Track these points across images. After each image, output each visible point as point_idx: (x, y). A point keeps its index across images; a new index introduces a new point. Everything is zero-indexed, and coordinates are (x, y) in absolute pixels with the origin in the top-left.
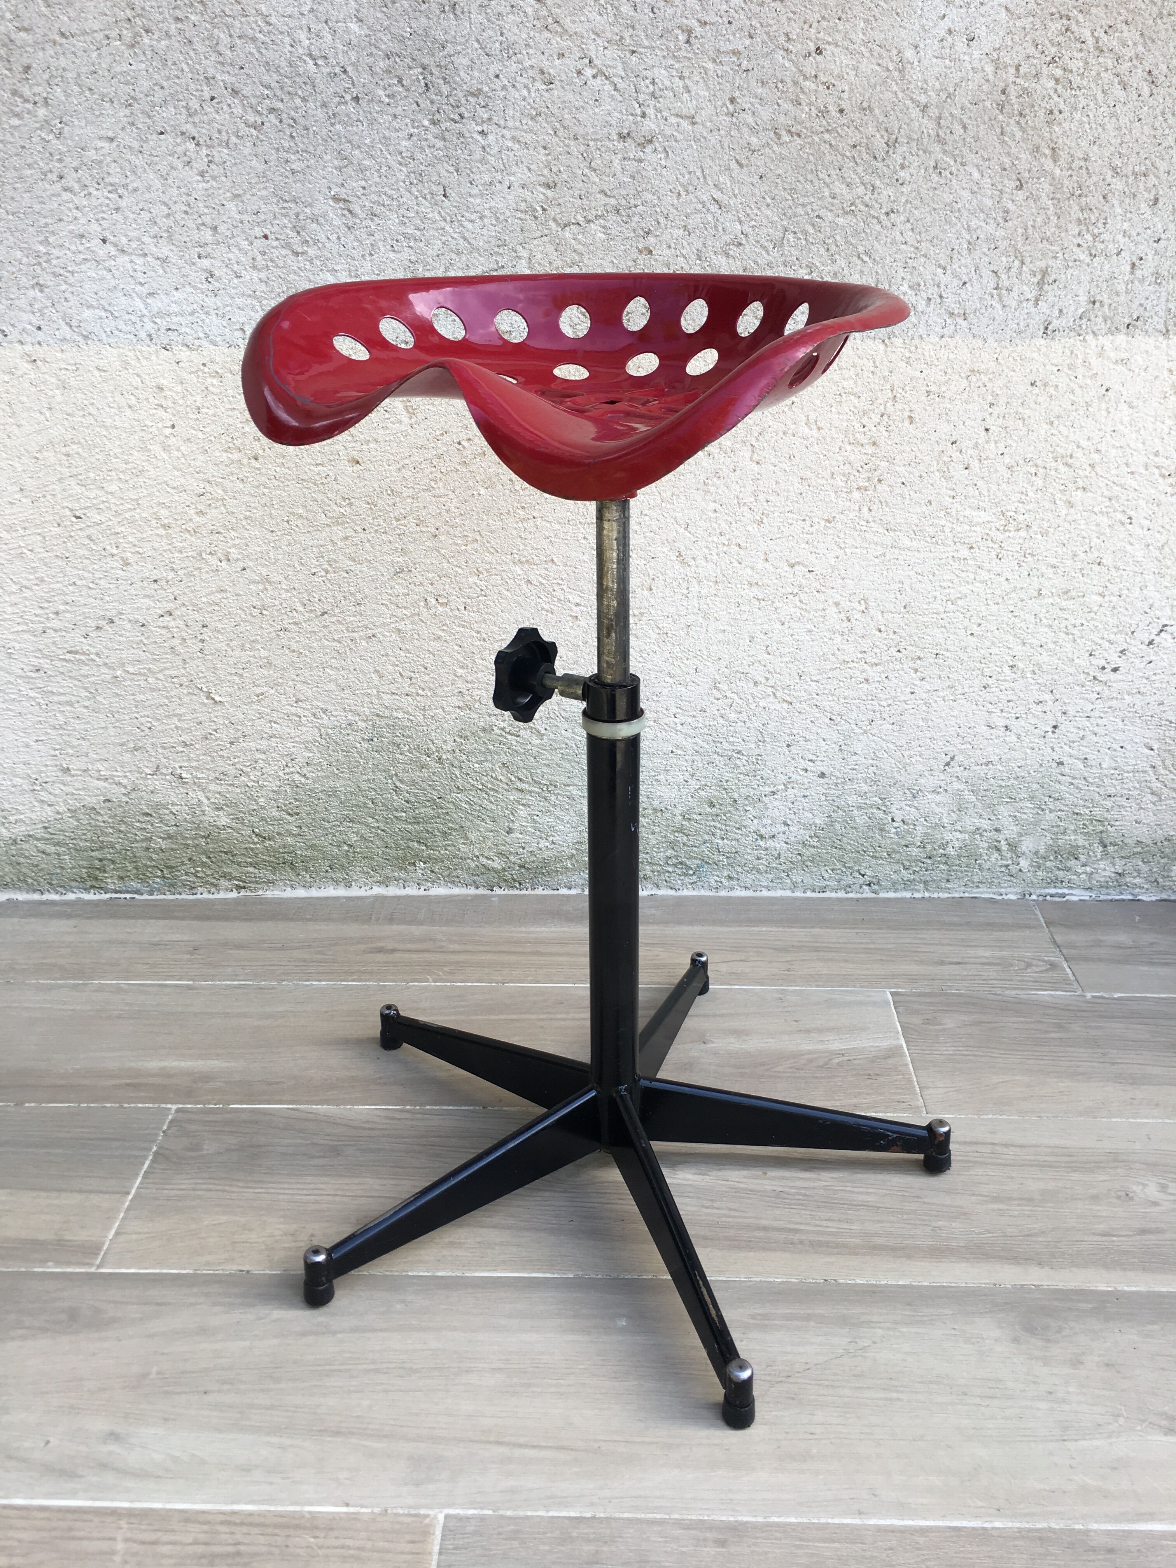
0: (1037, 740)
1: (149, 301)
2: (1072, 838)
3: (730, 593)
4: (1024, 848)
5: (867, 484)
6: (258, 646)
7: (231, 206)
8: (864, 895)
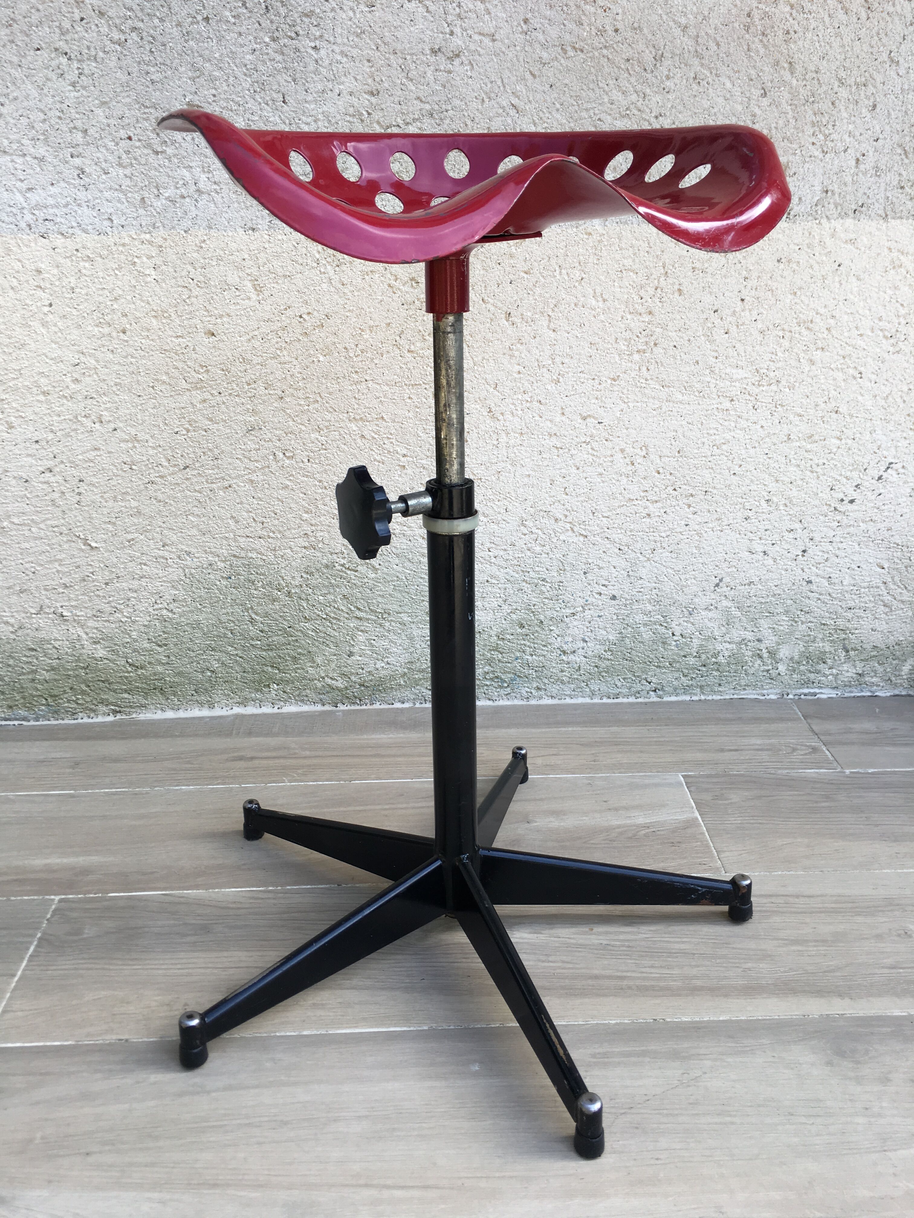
0: (789, 563)
1: (28, 195)
2: (821, 645)
3: (533, 443)
4: (781, 655)
5: (645, 347)
6: (128, 498)
7: (99, 112)
8: (651, 700)
